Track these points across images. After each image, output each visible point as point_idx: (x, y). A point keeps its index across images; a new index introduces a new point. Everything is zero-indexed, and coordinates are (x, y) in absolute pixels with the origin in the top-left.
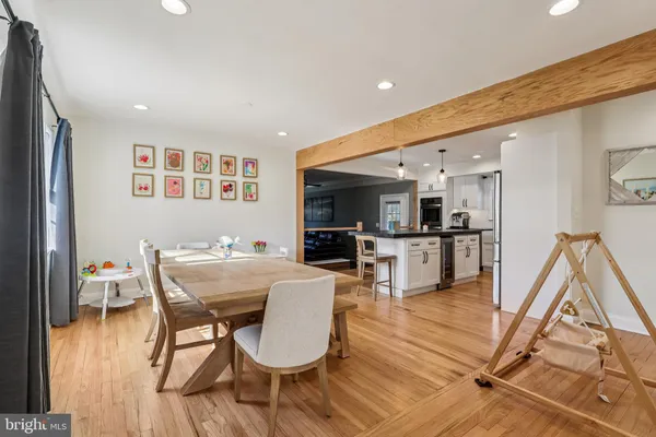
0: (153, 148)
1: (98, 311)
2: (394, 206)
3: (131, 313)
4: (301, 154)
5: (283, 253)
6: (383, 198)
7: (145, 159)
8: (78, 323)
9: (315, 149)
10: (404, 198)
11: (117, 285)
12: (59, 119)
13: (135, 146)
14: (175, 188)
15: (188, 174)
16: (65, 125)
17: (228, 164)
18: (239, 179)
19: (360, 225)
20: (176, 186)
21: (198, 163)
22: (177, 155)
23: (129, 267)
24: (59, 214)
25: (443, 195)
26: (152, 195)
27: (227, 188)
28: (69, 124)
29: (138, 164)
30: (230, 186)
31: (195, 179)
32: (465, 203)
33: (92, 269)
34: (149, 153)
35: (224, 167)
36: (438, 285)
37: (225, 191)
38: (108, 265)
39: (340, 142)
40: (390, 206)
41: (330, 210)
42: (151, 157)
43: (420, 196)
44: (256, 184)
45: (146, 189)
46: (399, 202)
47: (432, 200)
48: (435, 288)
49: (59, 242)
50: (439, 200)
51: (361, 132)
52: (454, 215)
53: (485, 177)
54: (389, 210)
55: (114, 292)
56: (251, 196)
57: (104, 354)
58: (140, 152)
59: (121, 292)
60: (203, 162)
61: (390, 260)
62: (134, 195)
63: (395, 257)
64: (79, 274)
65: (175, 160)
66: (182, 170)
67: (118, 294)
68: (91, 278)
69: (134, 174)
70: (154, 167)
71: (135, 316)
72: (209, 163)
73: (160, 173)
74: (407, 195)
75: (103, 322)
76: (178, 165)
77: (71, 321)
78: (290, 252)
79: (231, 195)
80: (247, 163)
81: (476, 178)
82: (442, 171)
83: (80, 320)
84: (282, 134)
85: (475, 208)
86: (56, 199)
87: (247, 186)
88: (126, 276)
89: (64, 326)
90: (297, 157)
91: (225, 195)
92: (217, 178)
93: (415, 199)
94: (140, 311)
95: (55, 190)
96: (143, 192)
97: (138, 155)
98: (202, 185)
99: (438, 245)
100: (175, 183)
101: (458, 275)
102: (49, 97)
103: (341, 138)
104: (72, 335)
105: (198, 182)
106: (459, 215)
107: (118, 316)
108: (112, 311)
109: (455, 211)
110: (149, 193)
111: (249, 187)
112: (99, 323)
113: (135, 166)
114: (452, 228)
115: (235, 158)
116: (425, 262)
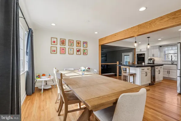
0: (57, 38)
1: (41, 90)
2: (127, 56)
3: (50, 91)
4: (100, 40)
5: (95, 71)
6: (123, 54)
7: (54, 42)
8: (35, 94)
9: (106, 38)
10: (131, 54)
11: (46, 81)
12: (29, 28)
13: (51, 38)
14: (63, 51)
15: (67, 47)
16: (31, 30)
17: (78, 43)
18: (82, 48)
19: (118, 62)
20: (63, 50)
21: (70, 43)
22: (64, 41)
23: (50, 76)
24: (29, 59)
25: (146, 53)
26: (56, 53)
27: (78, 51)
28: (32, 31)
29: (52, 43)
30: (79, 50)
31: (69, 48)
32: (153, 55)
33: (39, 76)
34: (55, 40)
35: (77, 44)
36: (150, 84)
37: (78, 52)
38: (44, 75)
39: (115, 35)
40: (126, 56)
41: (106, 58)
42: (56, 41)
43: (136, 53)
44: (87, 49)
45: (54, 51)
46: (129, 55)
47: (141, 54)
48: (149, 85)
49: (29, 68)
50: (144, 54)
51: (123, 31)
52: (149, 59)
53: (161, 47)
54: (125, 58)
55: (45, 83)
56: (85, 53)
57: (42, 108)
58: (53, 40)
59: (47, 83)
60: (71, 42)
61: (134, 75)
62: (51, 53)
63: (135, 74)
64: (35, 78)
65: (63, 42)
66: (65, 45)
67: (46, 84)
68: (38, 79)
69: (51, 47)
70: (57, 45)
71: (52, 92)
72: (73, 43)
73: (59, 46)
74: (132, 53)
75: (42, 94)
76: (64, 44)
77: (33, 93)
78: (97, 71)
79: (79, 53)
80: (84, 43)
81: (158, 47)
82: (149, 44)
83: (35, 93)
84: (96, 33)
85: (157, 57)
86: (28, 54)
87: (84, 50)
88: (49, 79)
89: (30, 95)
90: (99, 41)
91: (78, 53)
92: (75, 48)
93: (135, 54)
94: (53, 90)
95: (28, 51)
96: (54, 52)
97: (52, 41)
98: (71, 50)
99: (150, 70)
100: (63, 49)
101: (156, 80)
102: (25, 19)
103: (116, 34)
104: (32, 99)
105: (69, 49)
106: (151, 59)
107: (46, 92)
108: (45, 90)
109: (149, 58)
110: (55, 52)
111: (85, 50)
112: (41, 94)
113: (51, 44)
114: (148, 63)
115: (80, 41)
116: (146, 76)
